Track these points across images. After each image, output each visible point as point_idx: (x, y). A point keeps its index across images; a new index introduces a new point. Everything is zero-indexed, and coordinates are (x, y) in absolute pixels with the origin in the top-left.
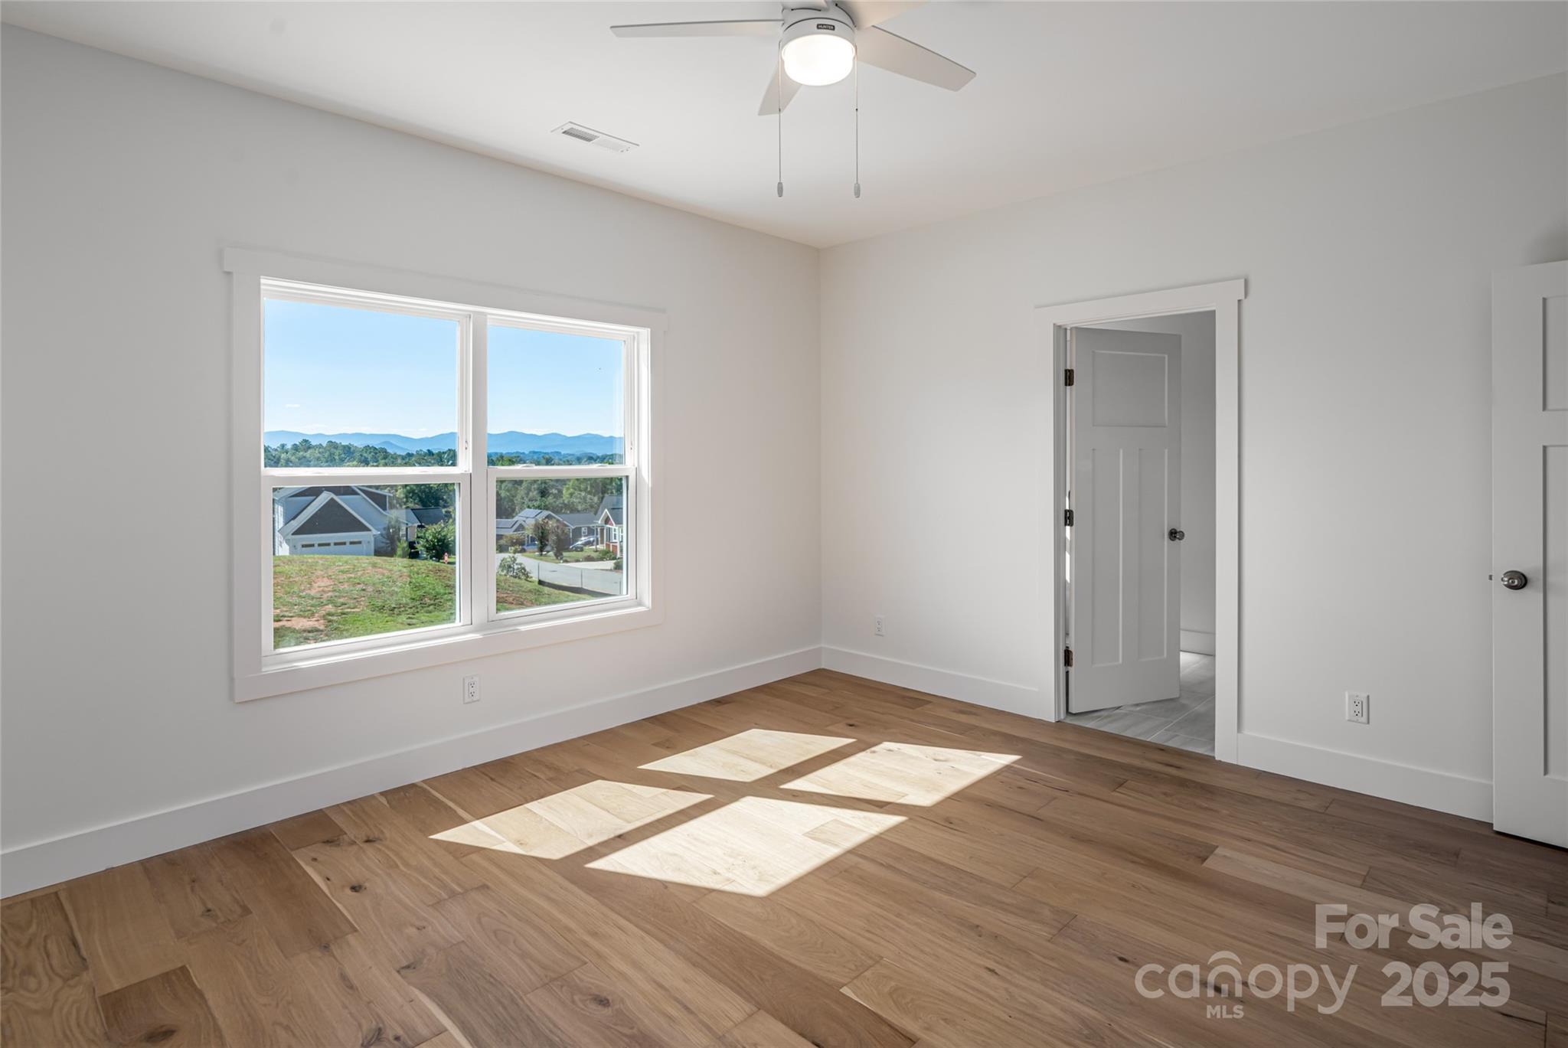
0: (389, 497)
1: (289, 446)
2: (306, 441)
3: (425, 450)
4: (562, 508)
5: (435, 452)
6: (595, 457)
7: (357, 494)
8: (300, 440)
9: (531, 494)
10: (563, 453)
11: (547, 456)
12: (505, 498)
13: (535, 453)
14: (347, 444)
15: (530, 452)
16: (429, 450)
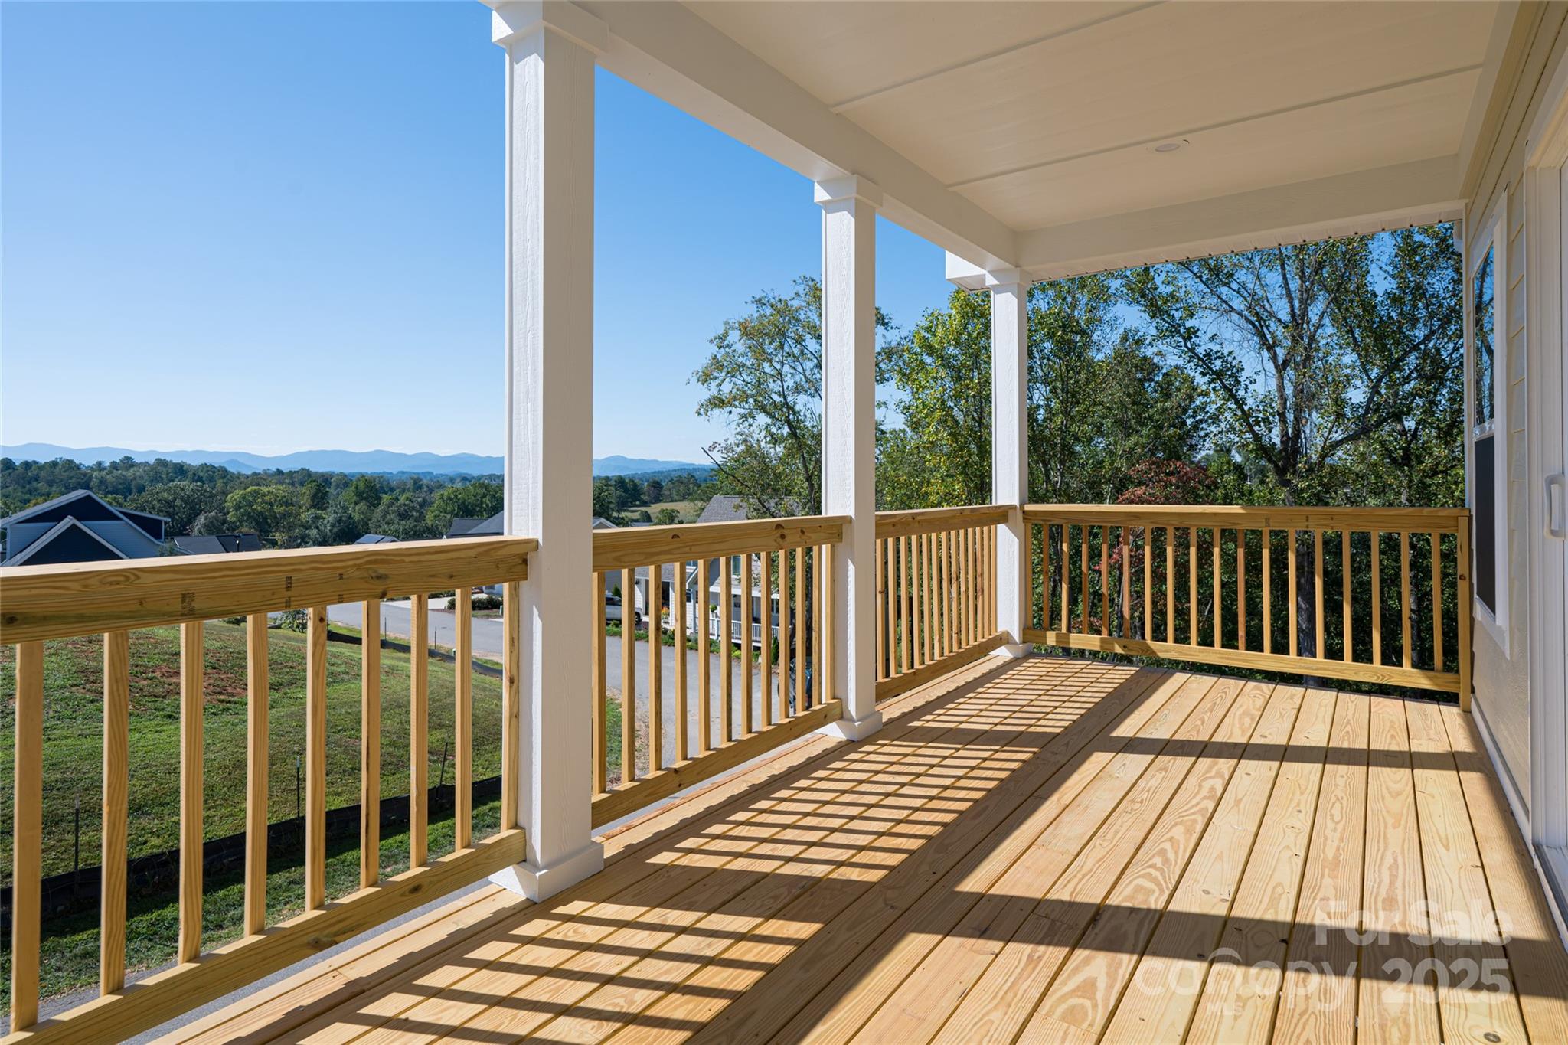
0: (166, 523)
1: (107, 464)
2: (128, 458)
3: (274, 469)
4: (424, 532)
5: (285, 470)
6: (469, 477)
7: (118, 519)
8: (121, 457)
9: (388, 517)
10: (435, 473)
11: (415, 476)
12: (359, 522)
13: (403, 473)
14: (179, 461)
15: (399, 472)
16: (278, 469)
